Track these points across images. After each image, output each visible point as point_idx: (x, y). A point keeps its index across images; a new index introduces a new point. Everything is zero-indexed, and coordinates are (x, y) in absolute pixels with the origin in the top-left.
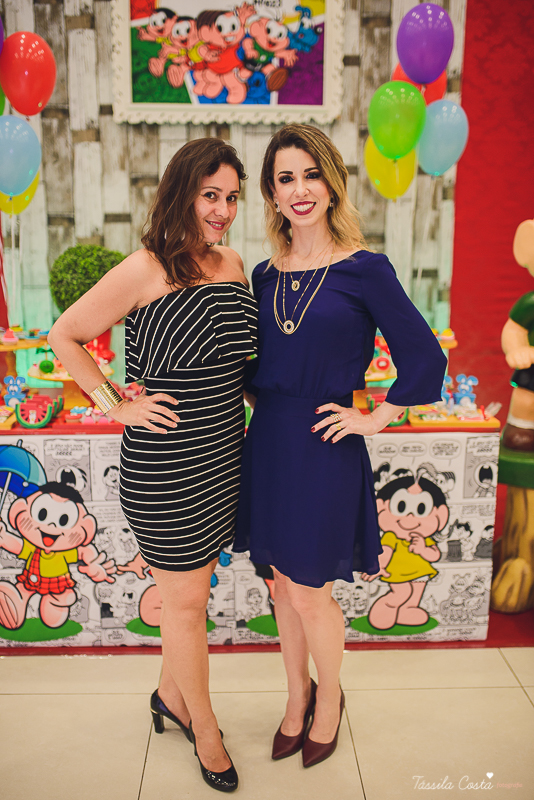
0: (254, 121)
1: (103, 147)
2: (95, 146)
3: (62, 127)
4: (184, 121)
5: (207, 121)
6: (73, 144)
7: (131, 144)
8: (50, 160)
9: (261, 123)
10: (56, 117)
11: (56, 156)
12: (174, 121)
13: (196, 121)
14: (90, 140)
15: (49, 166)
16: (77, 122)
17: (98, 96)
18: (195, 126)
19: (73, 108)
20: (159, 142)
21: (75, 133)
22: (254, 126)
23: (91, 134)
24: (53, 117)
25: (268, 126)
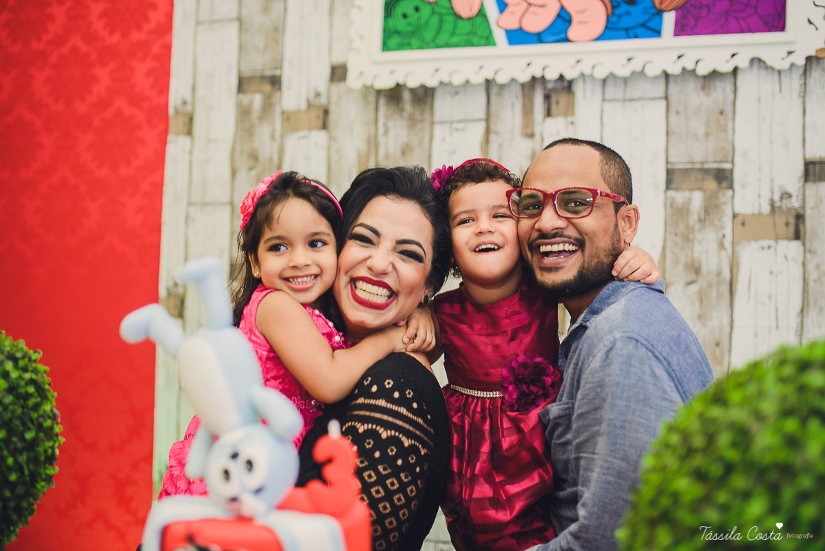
0: (624, 72)
1: (331, 139)
2: (320, 137)
3: (267, 107)
4: (478, 79)
5: (524, 77)
6: (283, 135)
7: (381, 130)
8: (243, 163)
9: (640, 74)
10: (260, 91)
11: (254, 157)
12: (458, 80)
13: (502, 79)
14: (310, 129)
15: (242, 175)
16: (292, 98)
17: (330, 50)
18: (502, 87)
19: (287, 75)
20: (432, 123)
21: (287, 117)
22: (625, 80)
23: (315, 115)
24: (255, 92)
25: (656, 77)
